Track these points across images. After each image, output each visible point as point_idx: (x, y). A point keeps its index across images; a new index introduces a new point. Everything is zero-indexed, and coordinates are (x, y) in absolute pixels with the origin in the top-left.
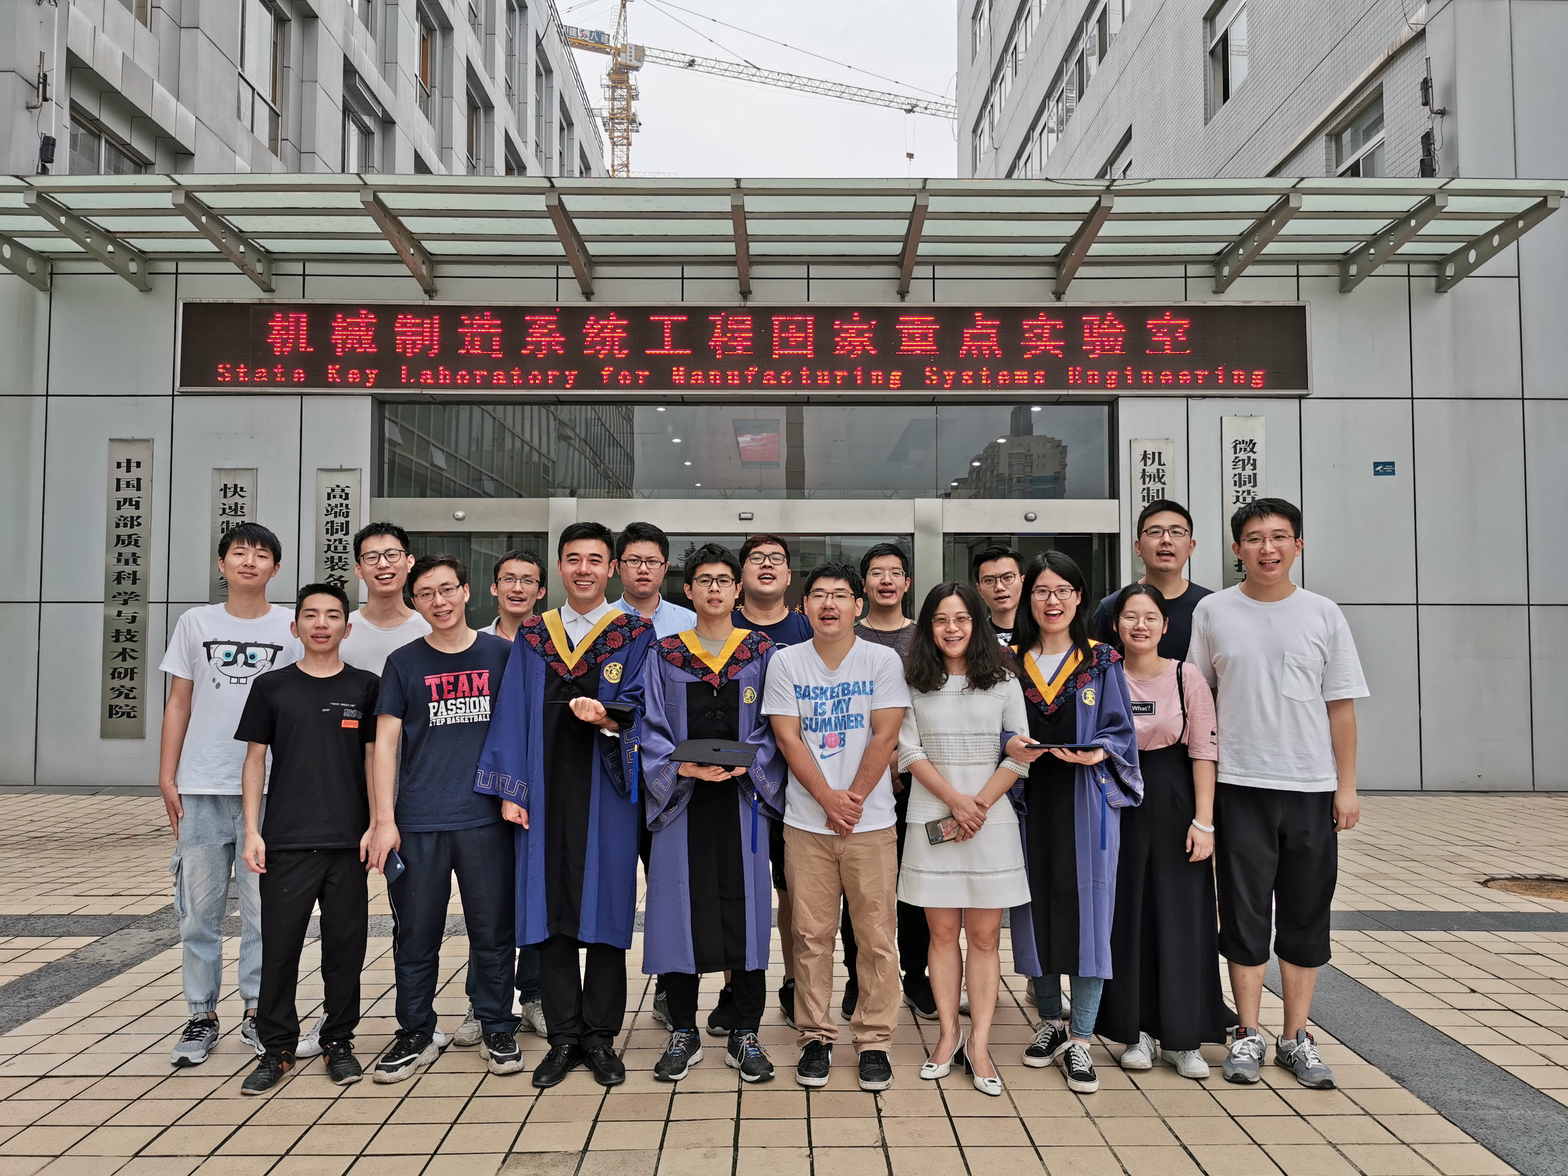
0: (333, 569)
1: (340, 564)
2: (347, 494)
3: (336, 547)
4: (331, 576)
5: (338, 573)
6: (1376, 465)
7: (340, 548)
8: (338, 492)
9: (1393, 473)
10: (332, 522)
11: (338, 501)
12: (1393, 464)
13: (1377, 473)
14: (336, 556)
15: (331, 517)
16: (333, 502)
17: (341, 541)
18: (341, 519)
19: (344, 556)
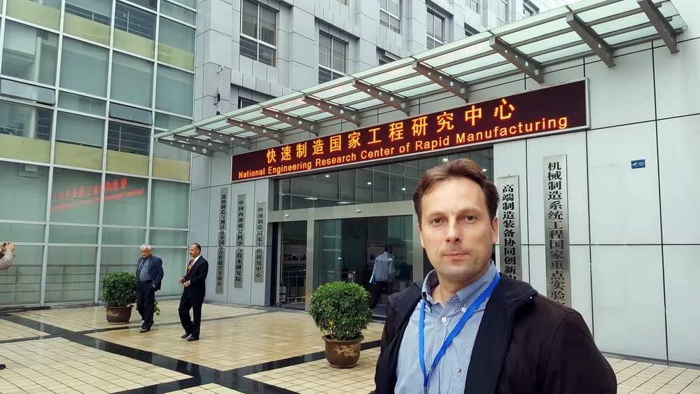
0: (507, 227)
1: (511, 224)
2: (512, 189)
3: (508, 216)
4: (507, 230)
5: (510, 229)
6: (633, 162)
7: (510, 216)
8: (508, 188)
9: (644, 166)
10: (506, 203)
11: (508, 193)
12: (644, 161)
13: (633, 167)
14: (508, 220)
15: (505, 201)
16: (506, 193)
17: (510, 212)
18: (510, 202)
19: (512, 220)
